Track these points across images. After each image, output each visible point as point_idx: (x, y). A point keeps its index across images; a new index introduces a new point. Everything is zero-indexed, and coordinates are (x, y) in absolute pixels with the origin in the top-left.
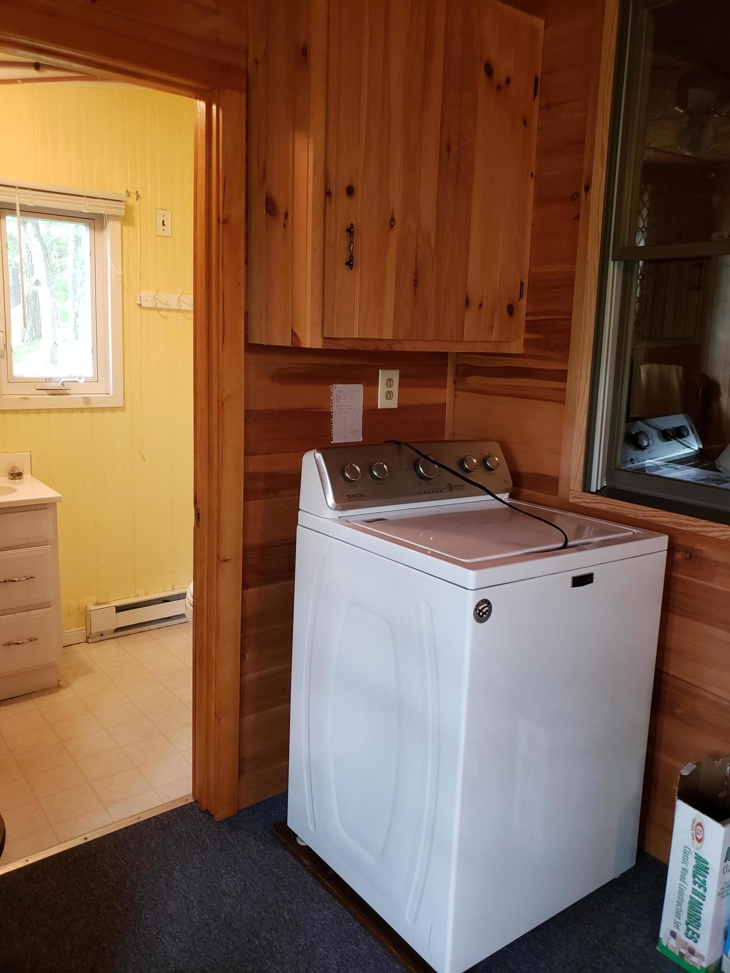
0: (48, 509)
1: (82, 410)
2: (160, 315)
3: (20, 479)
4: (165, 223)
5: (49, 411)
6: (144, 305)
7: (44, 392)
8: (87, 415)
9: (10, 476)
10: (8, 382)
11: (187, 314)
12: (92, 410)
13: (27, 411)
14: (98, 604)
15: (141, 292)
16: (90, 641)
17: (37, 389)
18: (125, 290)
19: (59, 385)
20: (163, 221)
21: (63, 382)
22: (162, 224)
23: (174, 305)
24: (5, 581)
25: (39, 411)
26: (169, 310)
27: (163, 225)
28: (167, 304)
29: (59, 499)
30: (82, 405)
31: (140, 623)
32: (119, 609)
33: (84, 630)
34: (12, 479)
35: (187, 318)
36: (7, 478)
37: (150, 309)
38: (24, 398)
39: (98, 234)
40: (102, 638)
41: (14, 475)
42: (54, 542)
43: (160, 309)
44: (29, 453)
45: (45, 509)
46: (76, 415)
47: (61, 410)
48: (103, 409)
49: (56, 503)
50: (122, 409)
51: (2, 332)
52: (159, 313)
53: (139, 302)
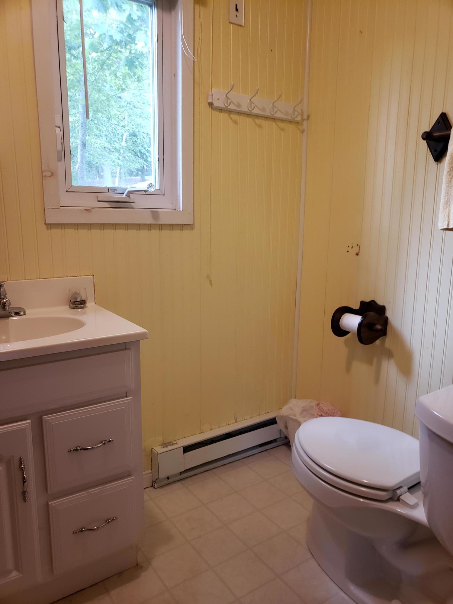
0: (130, 349)
1: (149, 227)
2: (231, 118)
3: (83, 308)
4: (238, 8)
5: (114, 226)
6: (216, 104)
7: (106, 205)
8: (155, 233)
9: (71, 305)
10: (66, 191)
11: (256, 120)
12: (161, 227)
13: (90, 226)
14: (164, 445)
15: (213, 89)
16: (156, 486)
17: (99, 201)
18: (195, 84)
19: (124, 196)
20: (236, 5)
21: (129, 192)
22: (235, 10)
23: (244, 109)
24: (76, 450)
25: (103, 226)
26: (239, 113)
27: (237, 10)
28: (239, 105)
29: (143, 336)
30: (150, 221)
31: (207, 463)
32: (187, 449)
33: (149, 473)
34: (74, 308)
35: (256, 124)
36: (68, 307)
37: (221, 110)
38: (85, 209)
39: (166, 16)
40: (170, 481)
41: (76, 303)
42: (136, 392)
43: (230, 112)
44: (92, 276)
45: (125, 349)
46: (144, 233)
47: (127, 226)
48: (171, 226)
49: (139, 340)
50: (191, 226)
51: (59, 127)
52: (229, 116)
53: (210, 101)
